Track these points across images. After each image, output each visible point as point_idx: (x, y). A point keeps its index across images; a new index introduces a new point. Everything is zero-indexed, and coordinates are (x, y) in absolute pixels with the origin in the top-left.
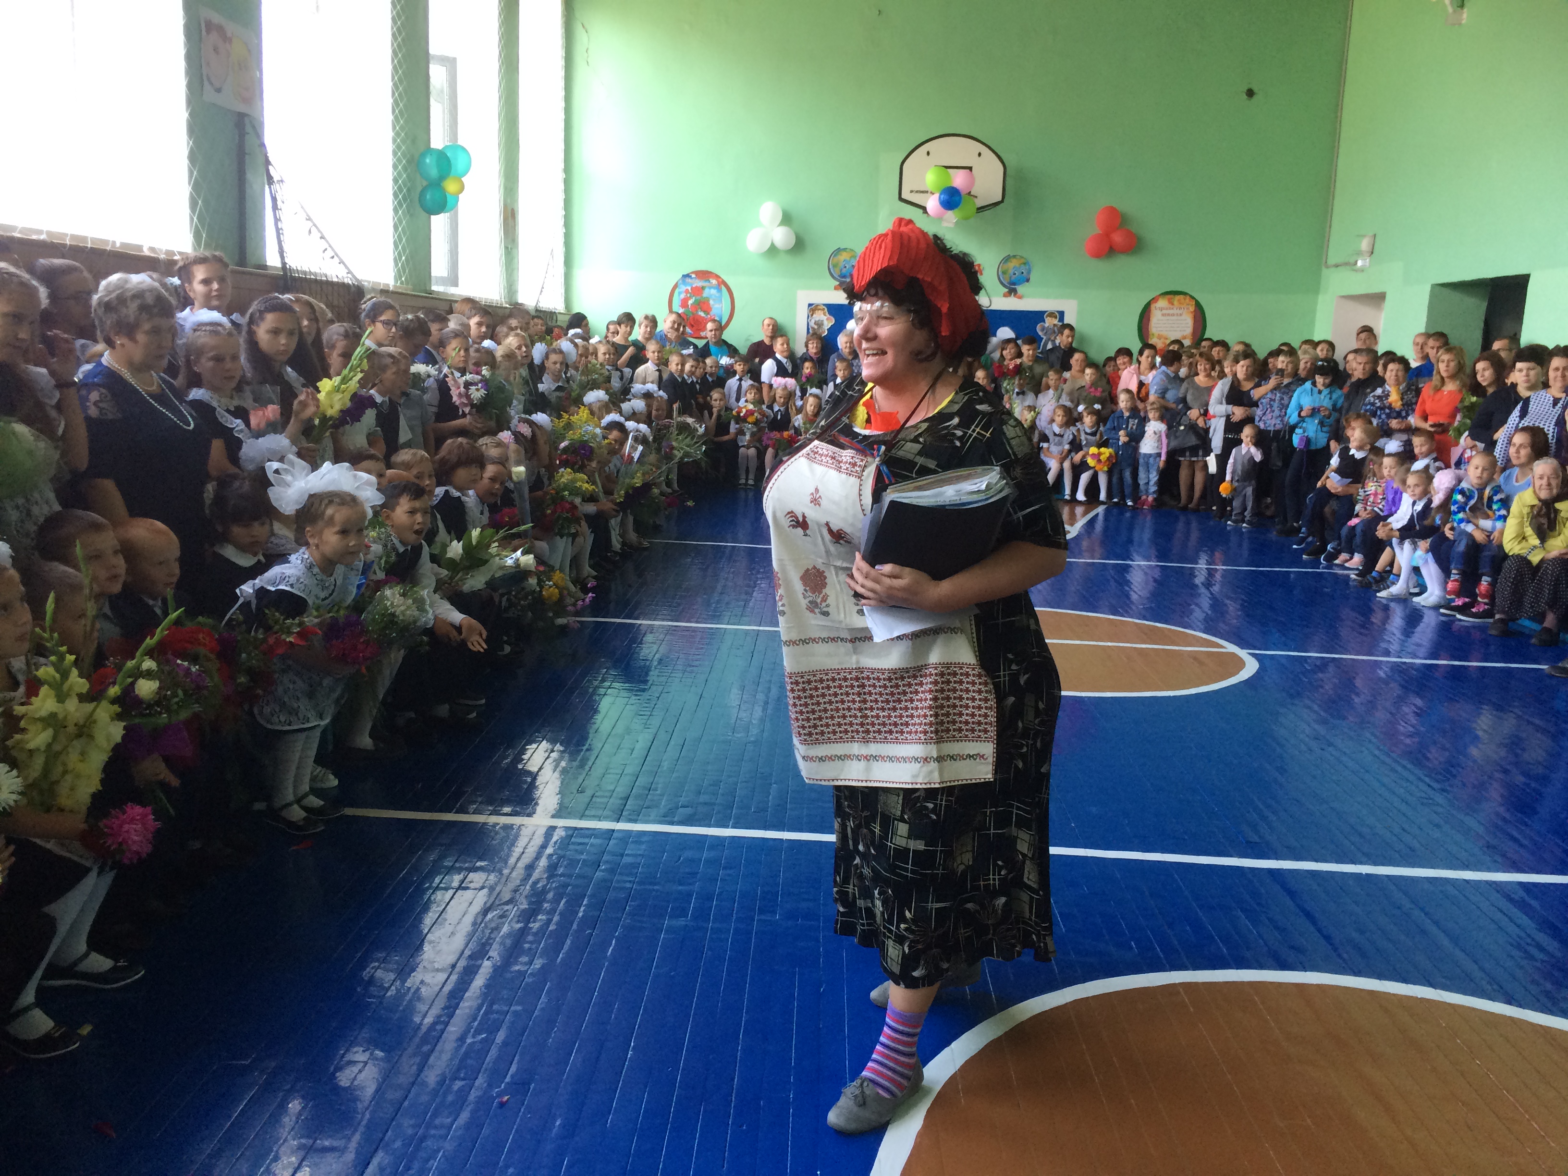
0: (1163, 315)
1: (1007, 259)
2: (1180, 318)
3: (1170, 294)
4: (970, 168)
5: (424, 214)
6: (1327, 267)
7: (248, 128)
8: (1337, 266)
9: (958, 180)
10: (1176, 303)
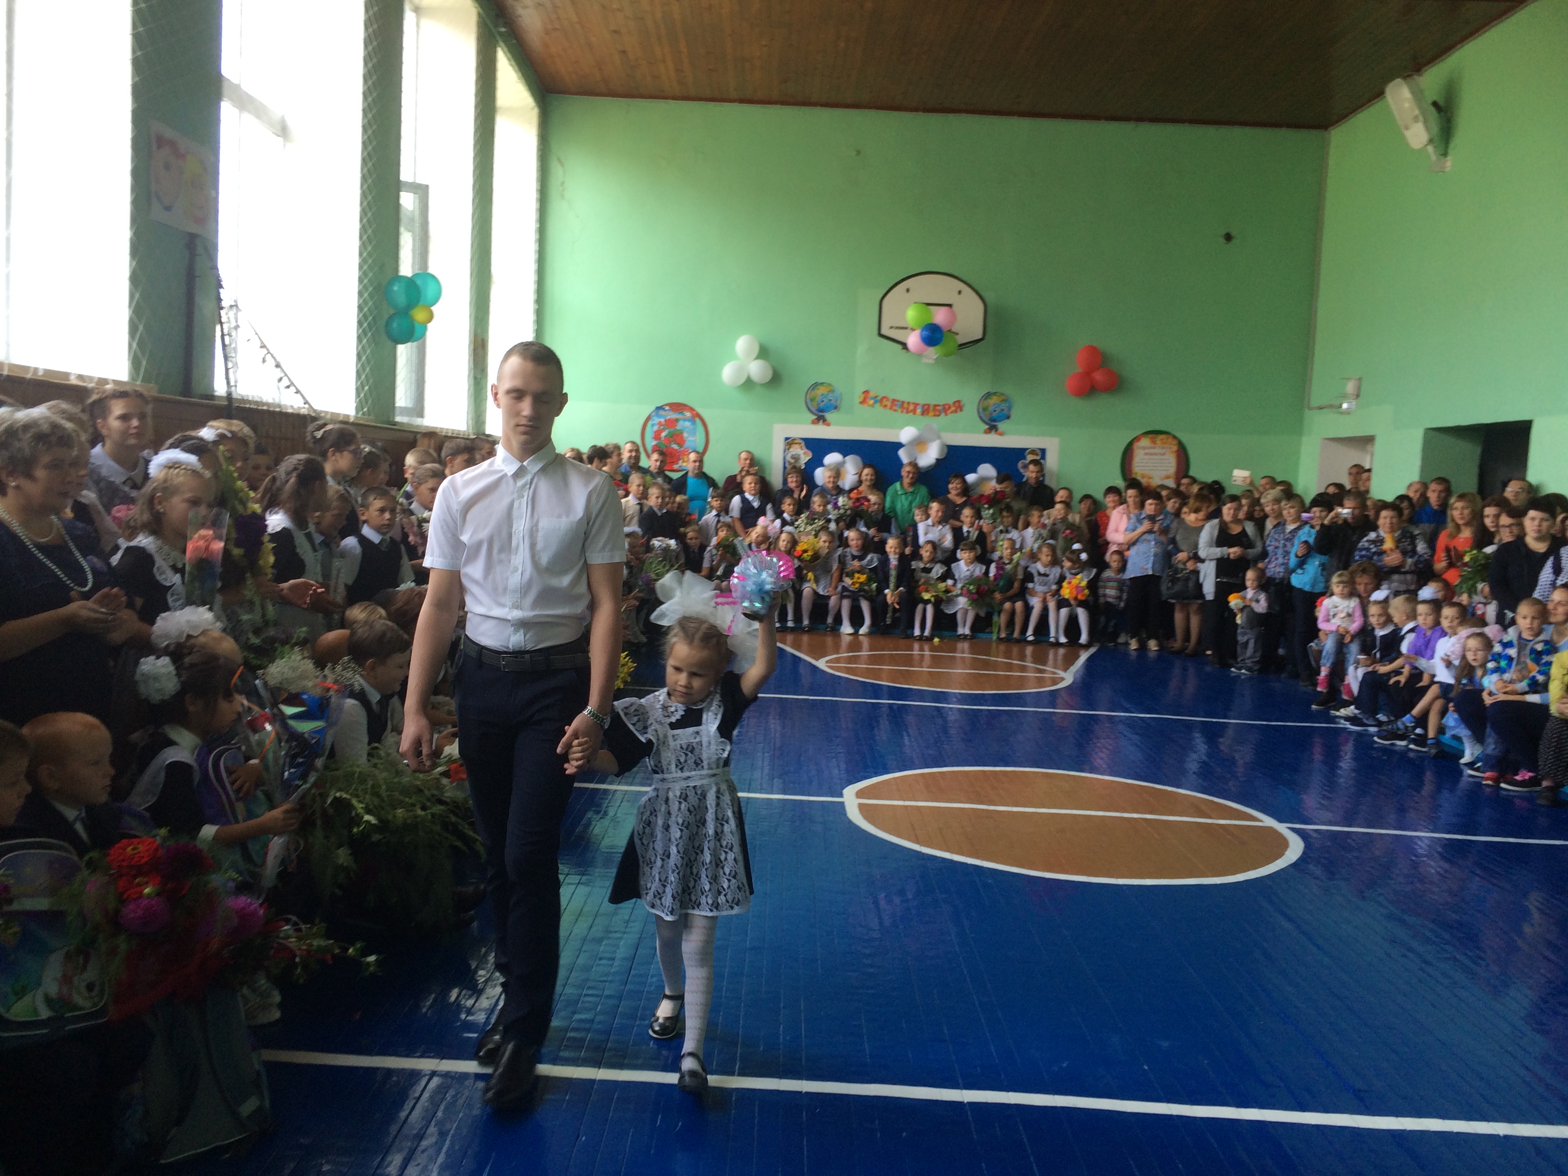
0: (1146, 454)
1: (988, 395)
2: (1163, 457)
3: (1153, 433)
4: (950, 306)
5: (389, 343)
6: (1310, 409)
7: (200, 250)
8: (1321, 408)
9: (940, 317)
10: (1158, 442)
